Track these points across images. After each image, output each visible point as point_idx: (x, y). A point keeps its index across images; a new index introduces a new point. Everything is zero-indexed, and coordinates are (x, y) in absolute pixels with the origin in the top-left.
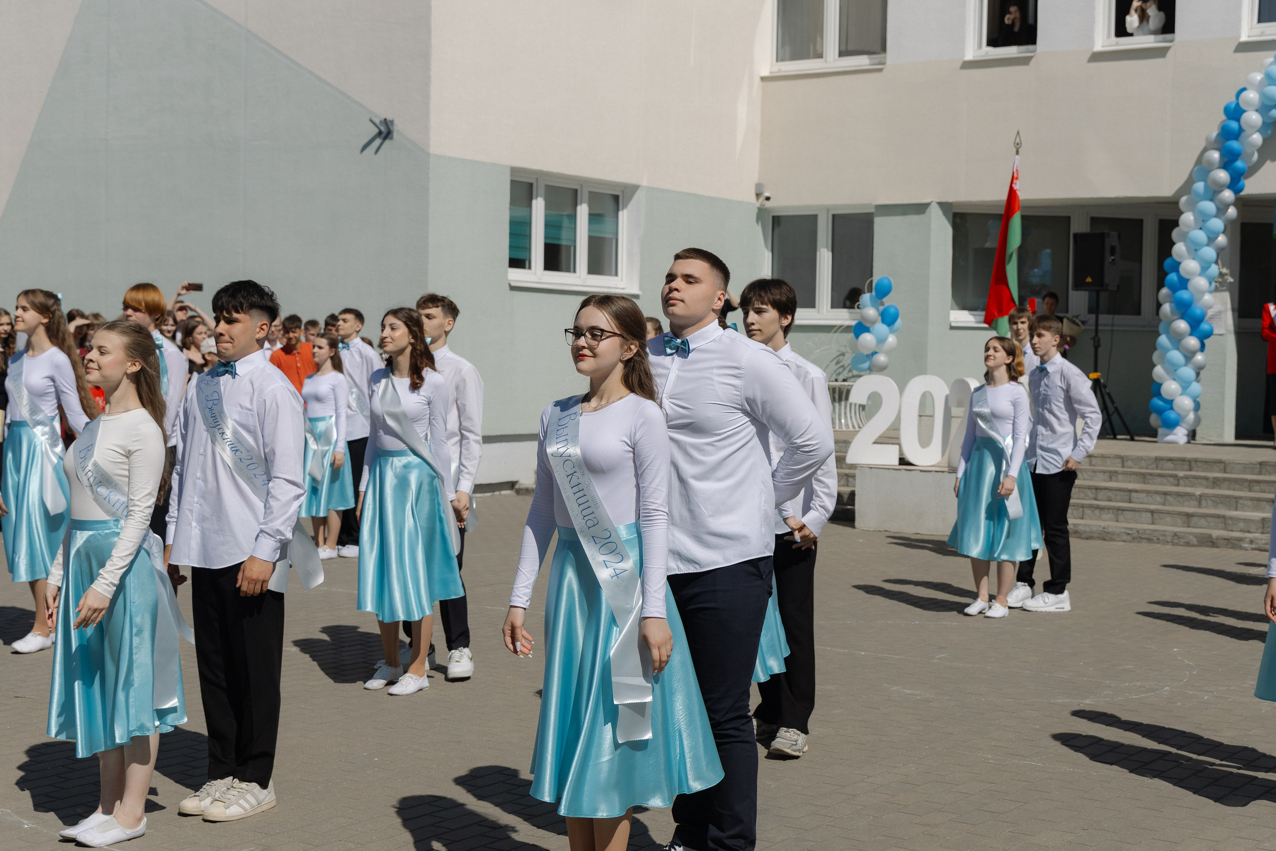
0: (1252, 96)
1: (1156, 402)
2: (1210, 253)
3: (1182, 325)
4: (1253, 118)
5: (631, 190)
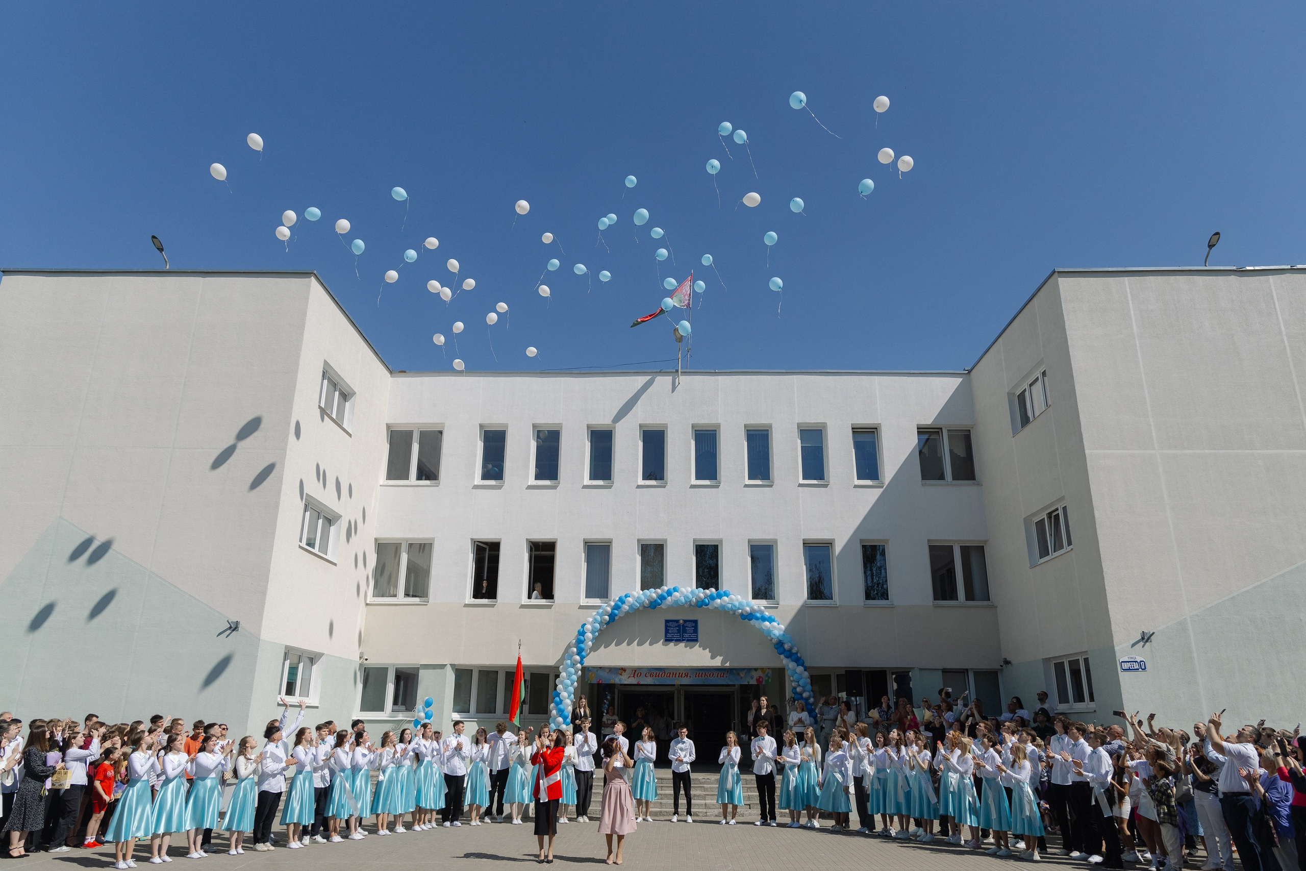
0: (589, 627)
2: (572, 689)
3: (560, 719)
4: (589, 635)
5: (319, 655)
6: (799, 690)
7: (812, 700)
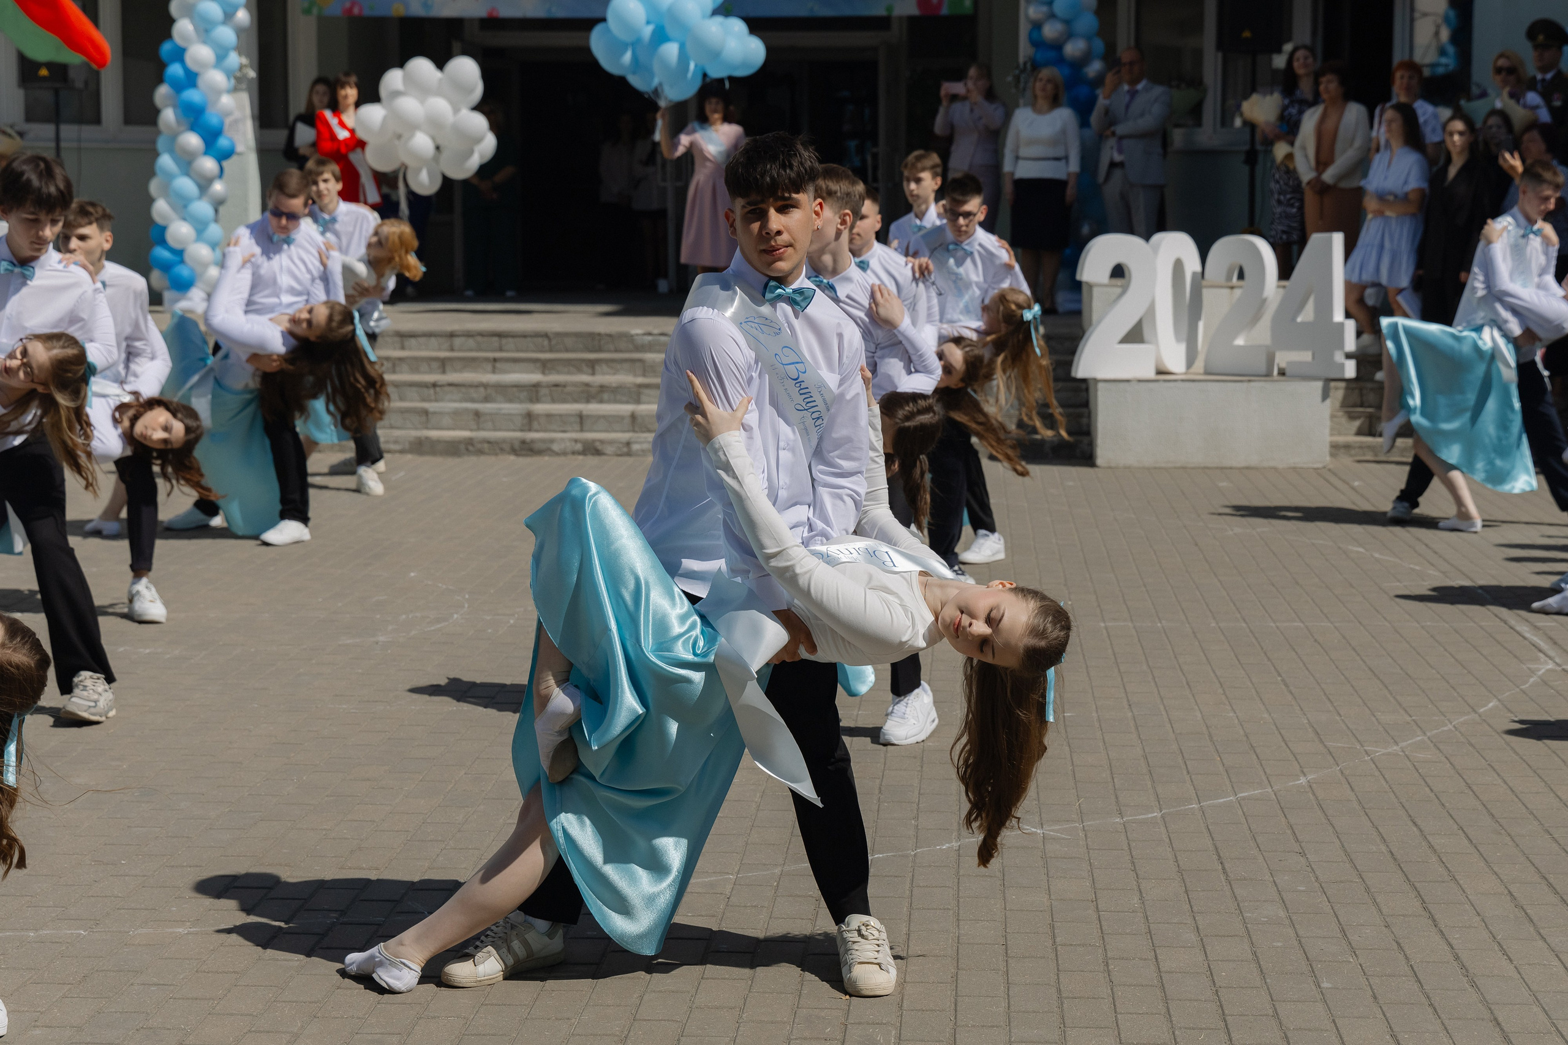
1: (160, 253)
2: (230, 35)
3: (193, 140)
6: (1050, 31)
7: (1095, 67)
